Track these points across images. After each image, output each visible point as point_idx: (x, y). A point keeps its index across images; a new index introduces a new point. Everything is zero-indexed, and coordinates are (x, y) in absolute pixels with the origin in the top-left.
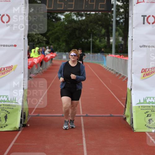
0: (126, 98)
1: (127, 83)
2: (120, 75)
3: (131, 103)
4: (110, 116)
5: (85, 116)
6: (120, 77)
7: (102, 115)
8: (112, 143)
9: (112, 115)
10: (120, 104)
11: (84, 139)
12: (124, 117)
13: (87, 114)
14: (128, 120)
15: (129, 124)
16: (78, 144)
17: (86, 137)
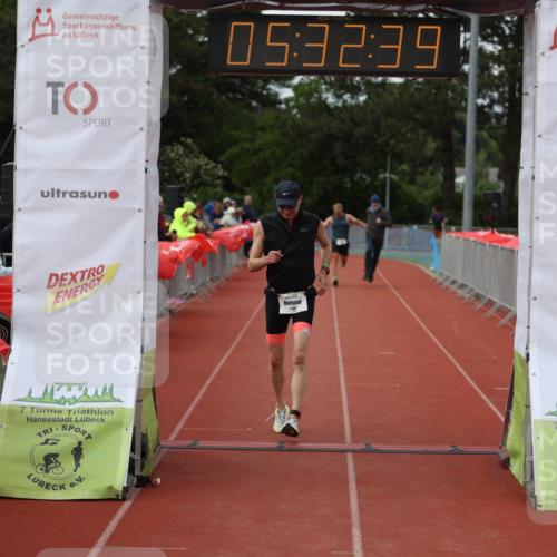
0: (508, 389)
1: (514, 334)
2: (490, 303)
3: (528, 407)
4: (451, 453)
5: (362, 451)
6: (491, 312)
7: (421, 448)
8: (456, 550)
9: (461, 448)
10: (490, 409)
11: (356, 532)
12: (503, 456)
13: (367, 445)
14: (516, 468)
15: (521, 482)
16: (334, 552)
17: (363, 527)
